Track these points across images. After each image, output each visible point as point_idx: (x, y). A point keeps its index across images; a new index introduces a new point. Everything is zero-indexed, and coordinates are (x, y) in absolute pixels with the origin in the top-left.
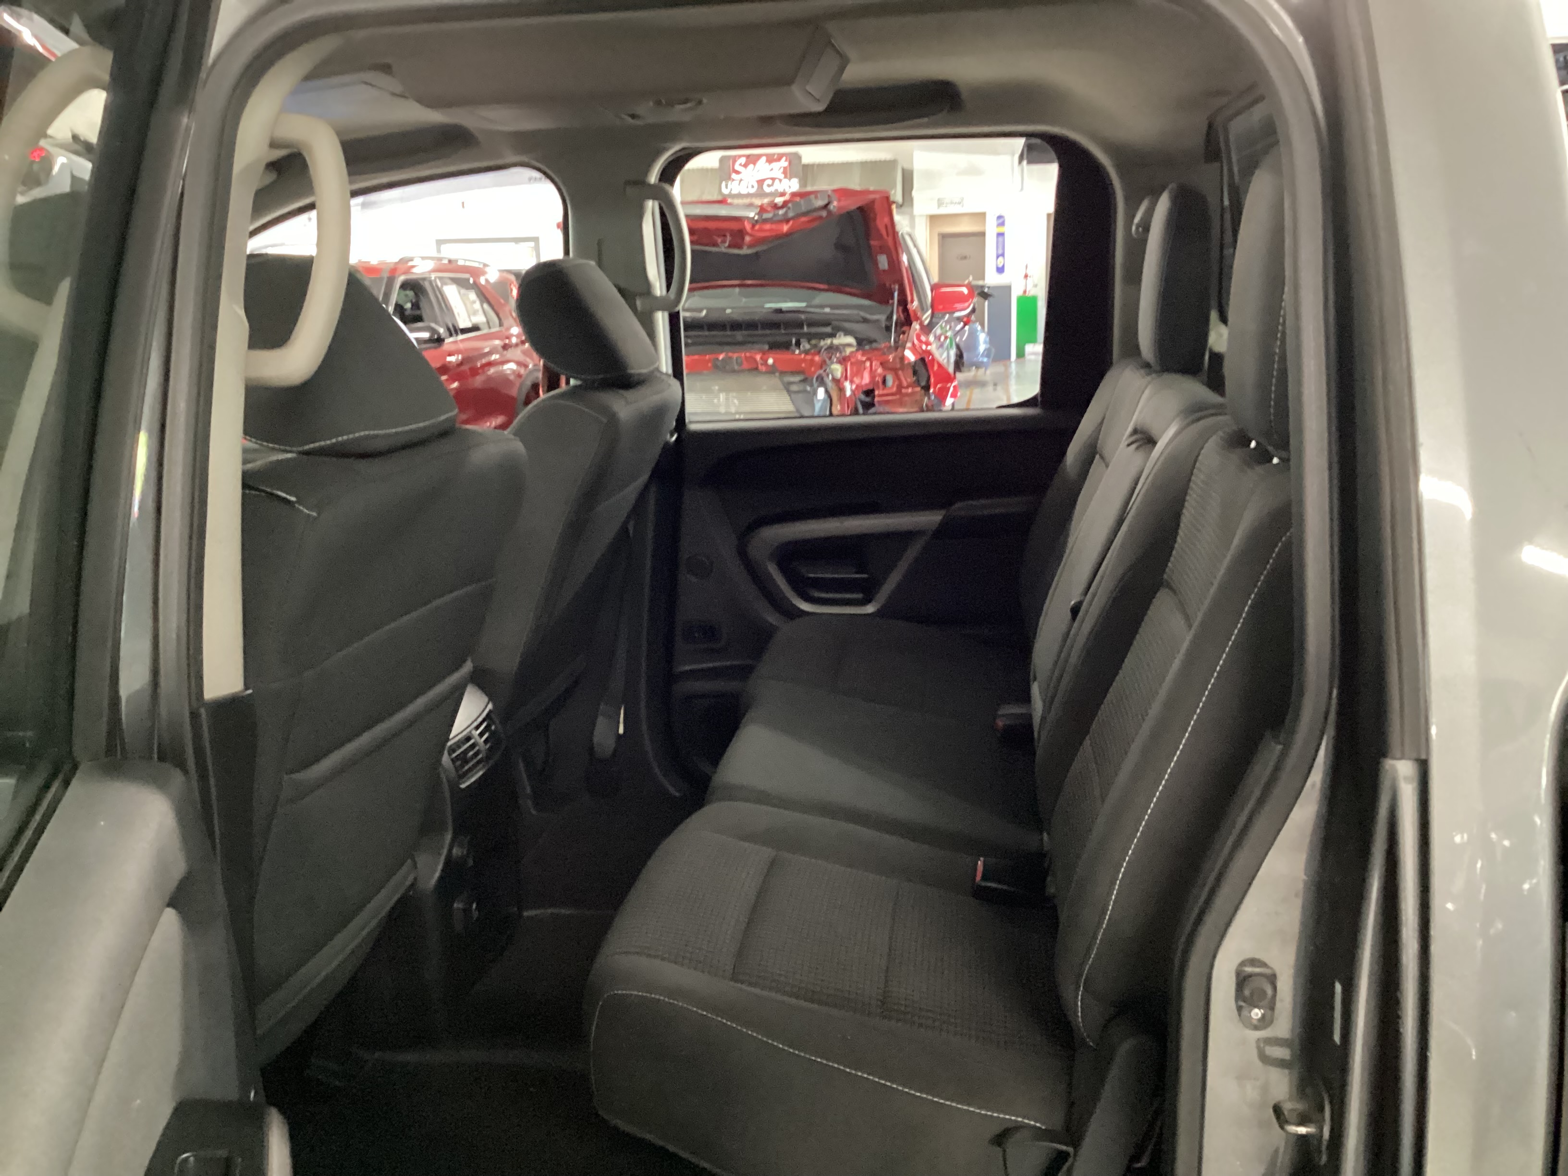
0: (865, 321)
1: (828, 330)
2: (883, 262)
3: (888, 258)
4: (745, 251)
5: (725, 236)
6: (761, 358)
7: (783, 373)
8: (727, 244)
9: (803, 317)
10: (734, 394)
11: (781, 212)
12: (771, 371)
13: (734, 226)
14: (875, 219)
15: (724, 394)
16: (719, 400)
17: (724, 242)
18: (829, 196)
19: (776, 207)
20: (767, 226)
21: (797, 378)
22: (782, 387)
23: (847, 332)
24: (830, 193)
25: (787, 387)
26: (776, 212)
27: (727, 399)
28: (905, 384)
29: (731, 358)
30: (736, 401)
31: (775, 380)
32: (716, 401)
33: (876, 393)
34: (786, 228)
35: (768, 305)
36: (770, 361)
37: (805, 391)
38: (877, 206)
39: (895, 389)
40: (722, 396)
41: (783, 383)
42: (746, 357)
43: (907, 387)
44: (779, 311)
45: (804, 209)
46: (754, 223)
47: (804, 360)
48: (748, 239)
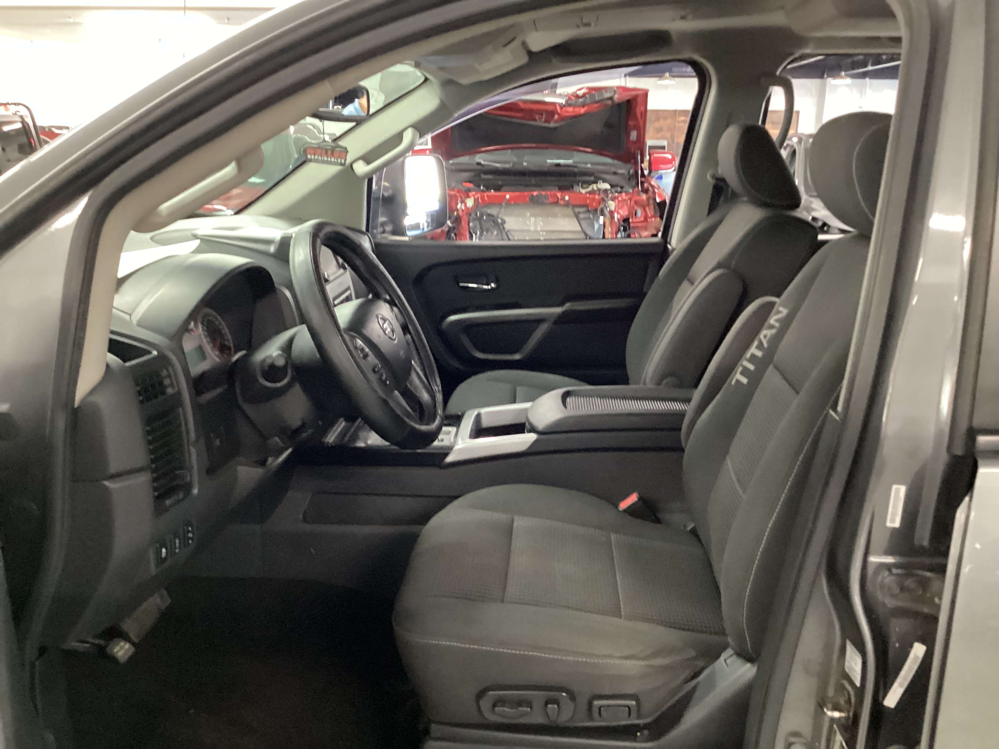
0: (615, 173)
1: (592, 179)
2: (634, 135)
3: (637, 133)
4: (552, 125)
5: (542, 114)
6: (561, 196)
7: (574, 206)
8: (543, 120)
9: (576, 170)
10: (540, 219)
11: (580, 100)
12: (567, 204)
13: (551, 108)
14: (636, 108)
15: (534, 218)
16: (530, 222)
17: (540, 119)
18: (615, 91)
19: (577, 97)
20: (571, 109)
21: (584, 209)
22: (573, 215)
23: (604, 181)
24: (615, 88)
25: (577, 216)
26: (577, 100)
27: (535, 222)
28: (649, 215)
29: (541, 195)
30: (542, 224)
31: (569, 211)
32: (528, 223)
33: (631, 220)
34: (583, 111)
35: (549, 161)
36: (567, 198)
37: (589, 218)
38: (639, 100)
39: (642, 219)
40: (533, 219)
41: (574, 212)
42: (551, 195)
43: (651, 217)
44: (558, 165)
45: (597, 99)
46: (562, 106)
47: (589, 198)
48: (556, 116)
